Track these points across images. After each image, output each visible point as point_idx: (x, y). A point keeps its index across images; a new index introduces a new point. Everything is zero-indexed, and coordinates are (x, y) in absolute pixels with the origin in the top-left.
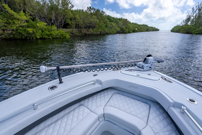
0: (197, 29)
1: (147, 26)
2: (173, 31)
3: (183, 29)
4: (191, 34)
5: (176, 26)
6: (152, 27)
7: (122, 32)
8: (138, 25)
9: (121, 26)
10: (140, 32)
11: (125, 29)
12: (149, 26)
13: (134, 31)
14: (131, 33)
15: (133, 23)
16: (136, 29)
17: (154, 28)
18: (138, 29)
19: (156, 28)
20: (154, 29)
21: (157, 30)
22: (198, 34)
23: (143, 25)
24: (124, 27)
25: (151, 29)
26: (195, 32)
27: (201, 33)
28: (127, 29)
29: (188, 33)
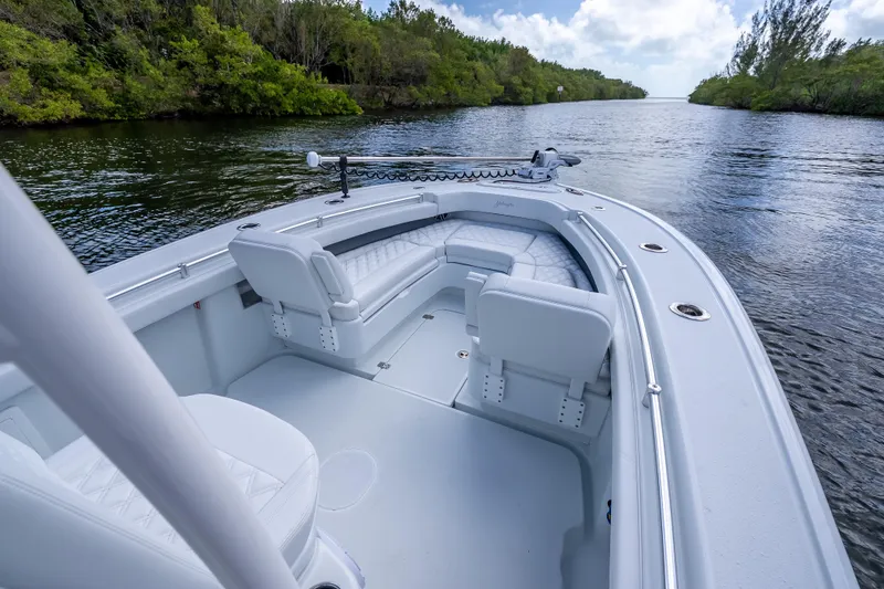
0: (767, 94)
1: (597, 74)
2: (695, 99)
3: (724, 94)
4: (748, 108)
5: (708, 78)
6: (619, 82)
7: (512, 97)
8: (564, 70)
9: (504, 75)
10: (573, 100)
11: (523, 89)
12: (606, 77)
13: (552, 98)
14: (540, 103)
15: (544, 64)
16: (560, 89)
17: (628, 84)
18: (565, 88)
19: (635, 84)
20: (628, 91)
21: (638, 94)
22: (769, 109)
23: (584, 71)
24: (516, 80)
25: (613, 88)
26: (758, 102)
27: (775, 107)
28: (530, 90)
29: (740, 107)
